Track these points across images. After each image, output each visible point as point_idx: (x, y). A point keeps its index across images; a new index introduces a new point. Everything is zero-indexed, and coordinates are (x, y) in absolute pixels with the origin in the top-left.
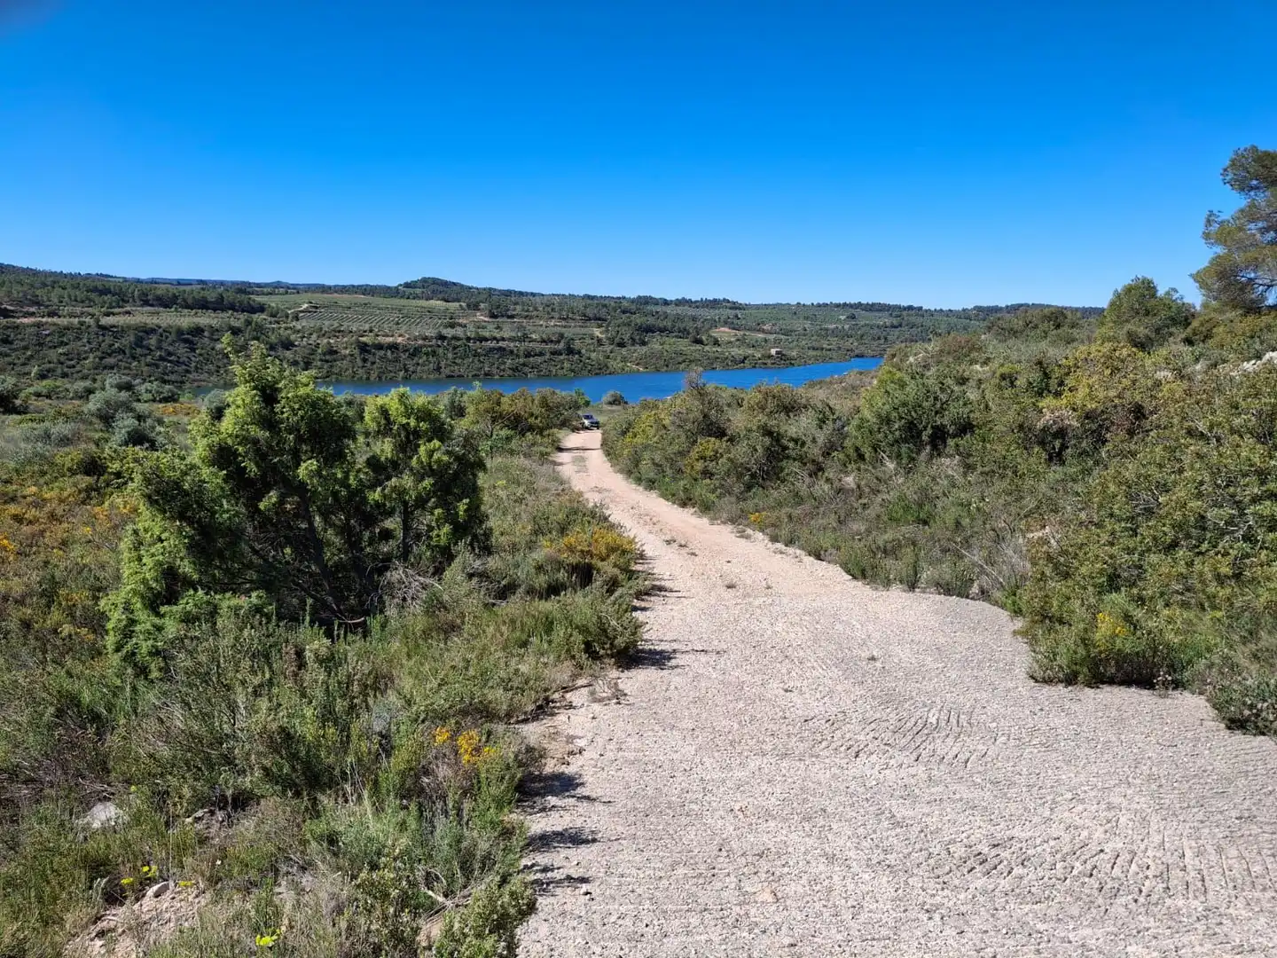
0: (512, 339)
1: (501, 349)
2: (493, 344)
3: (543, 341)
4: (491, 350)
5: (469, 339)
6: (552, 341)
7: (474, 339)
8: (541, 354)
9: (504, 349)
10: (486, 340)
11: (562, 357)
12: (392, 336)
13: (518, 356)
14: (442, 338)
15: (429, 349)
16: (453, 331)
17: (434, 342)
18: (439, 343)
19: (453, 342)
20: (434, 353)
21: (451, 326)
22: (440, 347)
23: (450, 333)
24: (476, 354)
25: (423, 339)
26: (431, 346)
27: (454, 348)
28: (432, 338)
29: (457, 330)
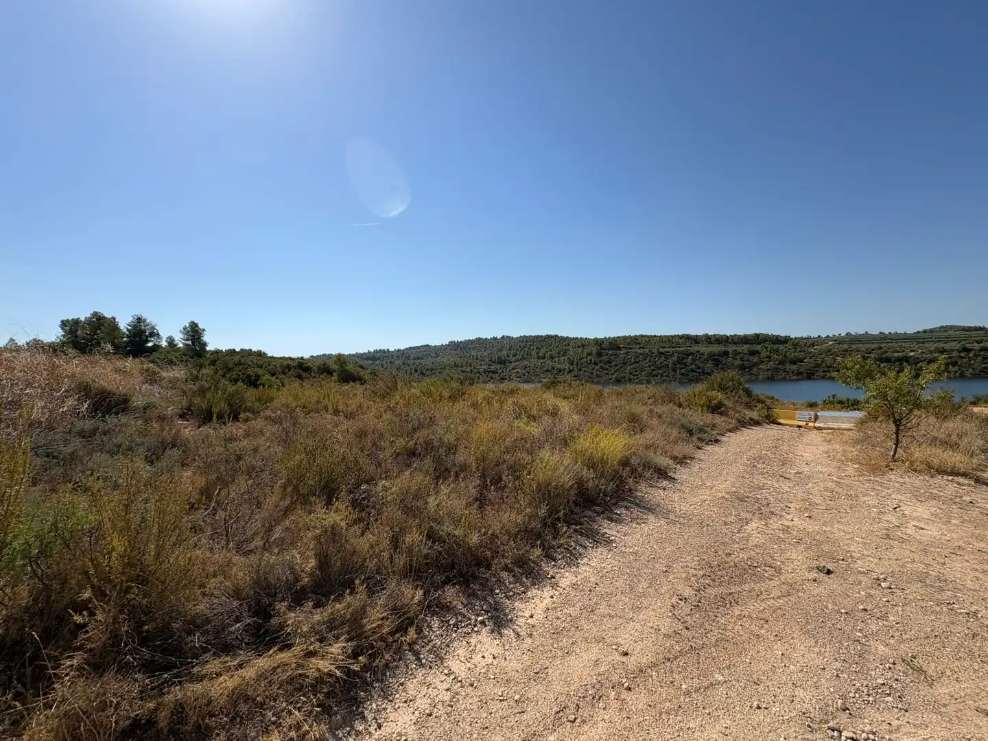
12: (904, 351)
14: (967, 350)
15: (949, 360)
16: (982, 344)
17: (955, 354)
18: (962, 355)
19: (982, 353)
20: (954, 364)
21: (979, 342)
22: (964, 358)
23: (977, 346)
25: (939, 352)
26: (950, 358)
27: (984, 359)
28: (952, 350)
29: (986, 344)
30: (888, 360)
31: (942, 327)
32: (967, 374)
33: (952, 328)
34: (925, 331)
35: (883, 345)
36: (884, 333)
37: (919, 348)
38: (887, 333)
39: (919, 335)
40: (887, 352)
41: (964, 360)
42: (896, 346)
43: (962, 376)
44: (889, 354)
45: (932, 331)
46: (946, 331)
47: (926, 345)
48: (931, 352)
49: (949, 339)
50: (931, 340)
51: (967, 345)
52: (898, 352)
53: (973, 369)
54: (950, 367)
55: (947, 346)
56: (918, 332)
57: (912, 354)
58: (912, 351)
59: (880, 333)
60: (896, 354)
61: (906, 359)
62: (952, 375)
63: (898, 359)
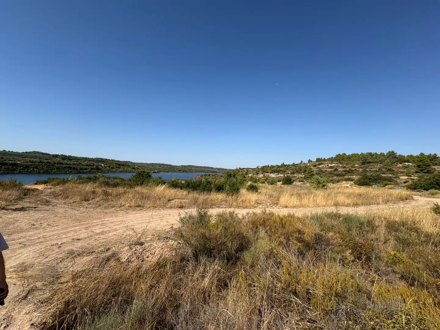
0: (75, 164)
1: (70, 168)
2: (69, 166)
3: (87, 165)
4: (65, 167)
5: (55, 163)
6: (90, 166)
7: (57, 163)
8: (86, 169)
9: (71, 167)
10: (63, 164)
11: (95, 171)
12: (15, 161)
13: (77, 169)
14: (42, 162)
15: (35, 166)
16: (47, 161)
17: (37, 164)
18: (40, 164)
19: (47, 164)
20: (36, 168)
21: (46, 160)
22: (40, 165)
23: (46, 161)
24: (58, 168)
25: (31, 162)
26: (35, 165)
27: (47, 166)
28: (36, 162)
29: (49, 161)
30: (6, 164)
31: (34, 152)
32: (41, 172)
33: (38, 152)
34: (26, 152)
35: (4, 157)
36: (6, 151)
37: (22, 160)
38: (7, 151)
39: (23, 154)
40: (5, 160)
41: (40, 166)
42: (11, 158)
43: (39, 173)
44: (7, 161)
45: (29, 153)
46: (35, 154)
47: (26, 159)
48: (27, 162)
49: (35, 157)
50: (28, 157)
51: (42, 160)
52: (12, 161)
53: (43, 170)
54: (35, 169)
55: (34, 160)
56: (23, 152)
57: (19, 162)
58: (19, 161)
59: (4, 150)
60: (10, 162)
61: (15, 165)
62: (35, 172)
63: (12, 164)
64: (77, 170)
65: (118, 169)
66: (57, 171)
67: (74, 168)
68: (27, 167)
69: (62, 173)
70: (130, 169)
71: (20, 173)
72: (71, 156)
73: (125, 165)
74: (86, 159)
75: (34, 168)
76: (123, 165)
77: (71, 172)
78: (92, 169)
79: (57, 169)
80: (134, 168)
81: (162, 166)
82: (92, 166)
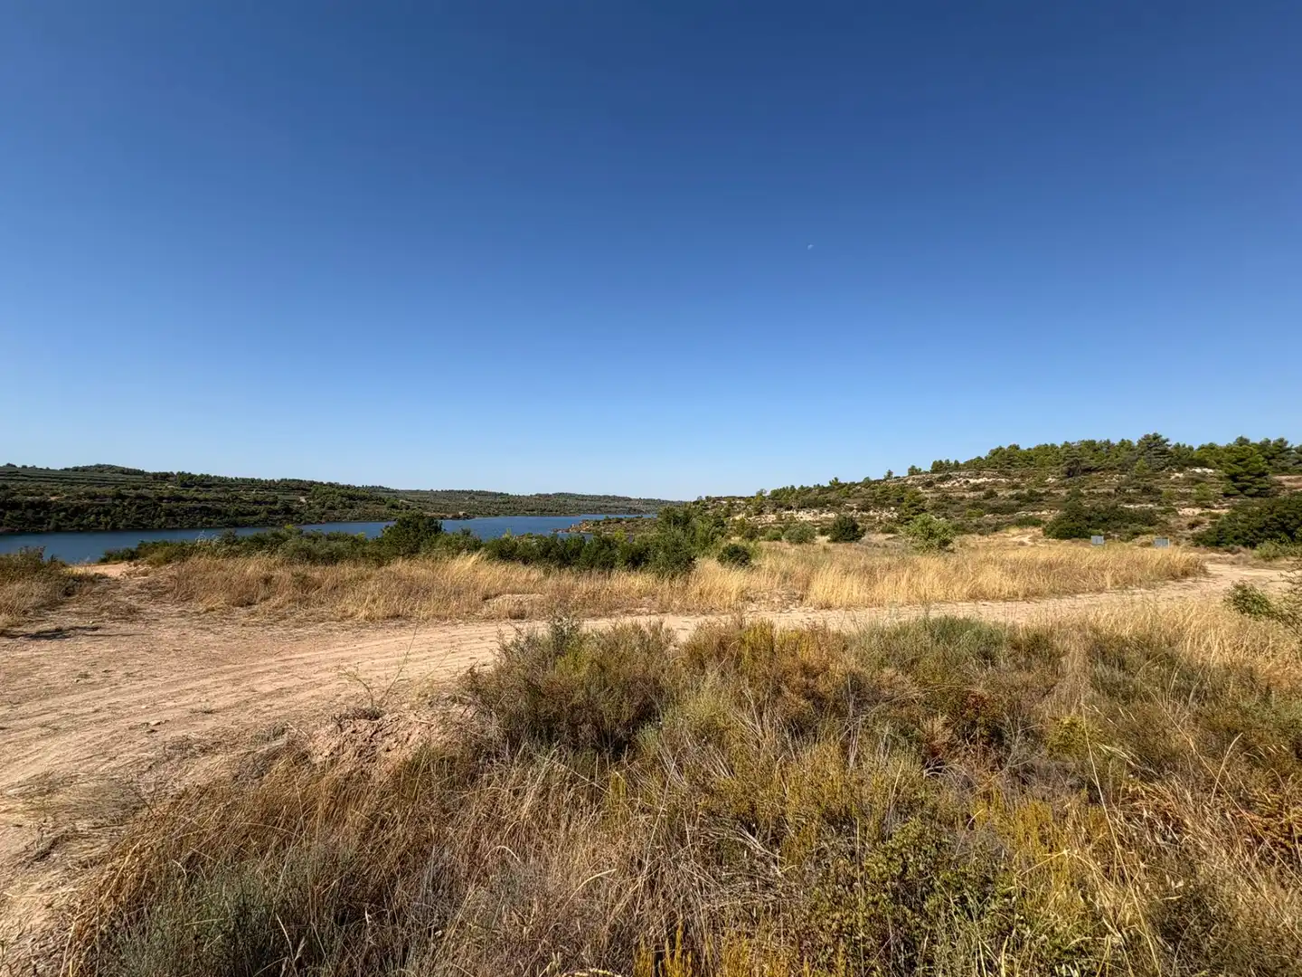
0: (219, 500)
1: (207, 511)
2: (202, 504)
3: (256, 502)
4: (192, 510)
5: (161, 499)
7: (168, 498)
8: (254, 513)
9: (209, 509)
10: (185, 500)
11: (279, 517)
12: (42, 494)
13: (226, 515)
14: (123, 497)
15: (101, 508)
16: (139, 492)
17: (109, 501)
18: (117, 502)
19: (137, 501)
20: (107, 513)
21: (136, 489)
22: (117, 506)
23: (133, 493)
24: (170, 513)
25: (90, 498)
26: (103, 505)
27: (139, 508)
28: (106, 496)
29: (144, 492)
30: (15, 506)
31: (98, 466)
32: (121, 526)
33: (110, 468)
34: (76, 469)
35: (10, 484)
36: (15, 466)
37: (64, 491)
38: (19, 466)
39: (66, 473)
40: (14, 494)
41: (118, 509)
42: (31, 486)
43: (115, 529)
44: (18, 498)
45: (85, 469)
46: (101, 471)
47: (75, 488)
48: (79, 497)
49: (104, 482)
50: (81, 480)
51: (123, 492)
52: (33, 495)
53: (127, 520)
54: (102, 516)
55: (99, 491)
56: (66, 469)
57: (53, 498)
58: (54, 495)
59: (9, 465)
60: (29, 498)
61: (45, 505)
62: (102, 527)
63: (32, 505)
64: (229, 516)
65: (348, 509)
66: (166, 521)
67: (218, 512)
68: (79, 511)
69: (181, 528)
70: (384, 510)
71: (58, 529)
72: (208, 476)
73: (370, 499)
74: (252, 484)
75: (98, 514)
76: (363, 498)
77: (211, 523)
78: (271, 512)
79: (167, 515)
80: (394, 507)
81: (479, 498)
82: (271, 503)
